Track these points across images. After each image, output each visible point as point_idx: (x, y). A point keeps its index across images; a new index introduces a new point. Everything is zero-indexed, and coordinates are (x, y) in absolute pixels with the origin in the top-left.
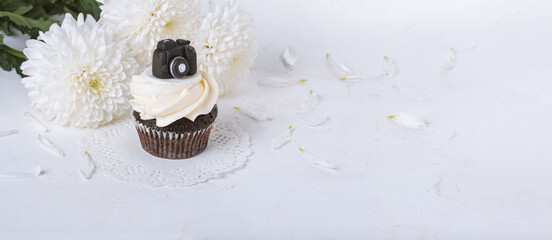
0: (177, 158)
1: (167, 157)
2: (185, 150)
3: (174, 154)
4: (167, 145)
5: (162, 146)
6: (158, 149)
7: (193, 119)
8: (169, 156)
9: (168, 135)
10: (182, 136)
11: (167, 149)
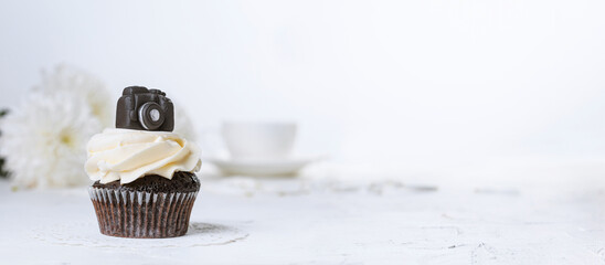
0: (148, 236)
1: (134, 236)
2: (158, 224)
3: (144, 231)
4: (135, 215)
5: (129, 219)
6: (122, 225)
7: (169, 175)
8: (138, 233)
9: (136, 197)
10: (155, 196)
11: (135, 222)
